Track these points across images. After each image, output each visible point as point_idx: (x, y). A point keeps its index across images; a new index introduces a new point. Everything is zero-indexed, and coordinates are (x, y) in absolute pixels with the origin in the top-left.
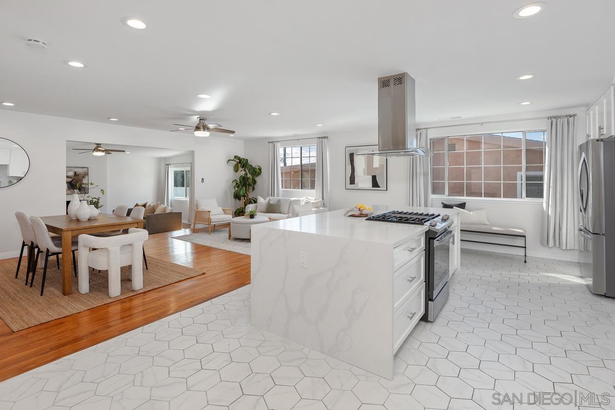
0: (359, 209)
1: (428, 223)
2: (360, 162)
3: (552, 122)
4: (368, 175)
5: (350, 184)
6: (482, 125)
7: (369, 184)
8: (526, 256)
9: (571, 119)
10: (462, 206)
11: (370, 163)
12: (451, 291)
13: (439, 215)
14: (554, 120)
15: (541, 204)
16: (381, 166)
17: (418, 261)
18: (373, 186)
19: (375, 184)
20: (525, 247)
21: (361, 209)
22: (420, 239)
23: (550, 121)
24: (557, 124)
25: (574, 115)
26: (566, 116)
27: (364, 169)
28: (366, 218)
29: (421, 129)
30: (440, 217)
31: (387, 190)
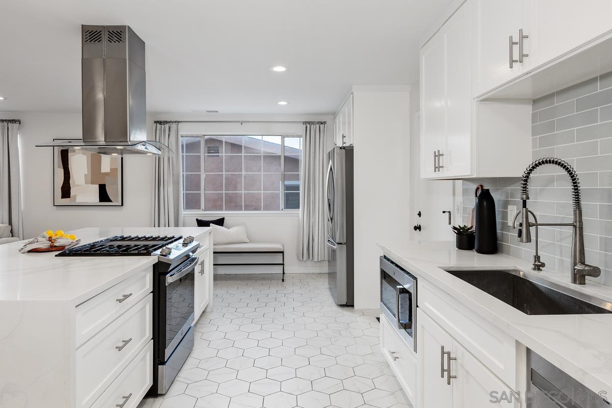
0: (50, 238)
1: (158, 252)
2: (79, 163)
3: (306, 128)
4: (92, 183)
5: (62, 198)
6: (242, 123)
7: (95, 198)
8: (284, 273)
9: (322, 126)
10: (220, 222)
11: (95, 165)
12: (197, 337)
13: (180, 238)
14: (308, 126)
15: (298, 215)
16: (113, 170)
17: (142, 309)
18: (101, 200)
19: (104, 196)
20: (283, 264)
21: (54, 238)
22: (145, 277)
23: (305, 126)
24: (310, 130)
25: (325, 123)
26: (318, 123)
27: (85, 175)
28: (57, 253)
29: (170, 122)
30: (181, 241)
31: (122, 205)
